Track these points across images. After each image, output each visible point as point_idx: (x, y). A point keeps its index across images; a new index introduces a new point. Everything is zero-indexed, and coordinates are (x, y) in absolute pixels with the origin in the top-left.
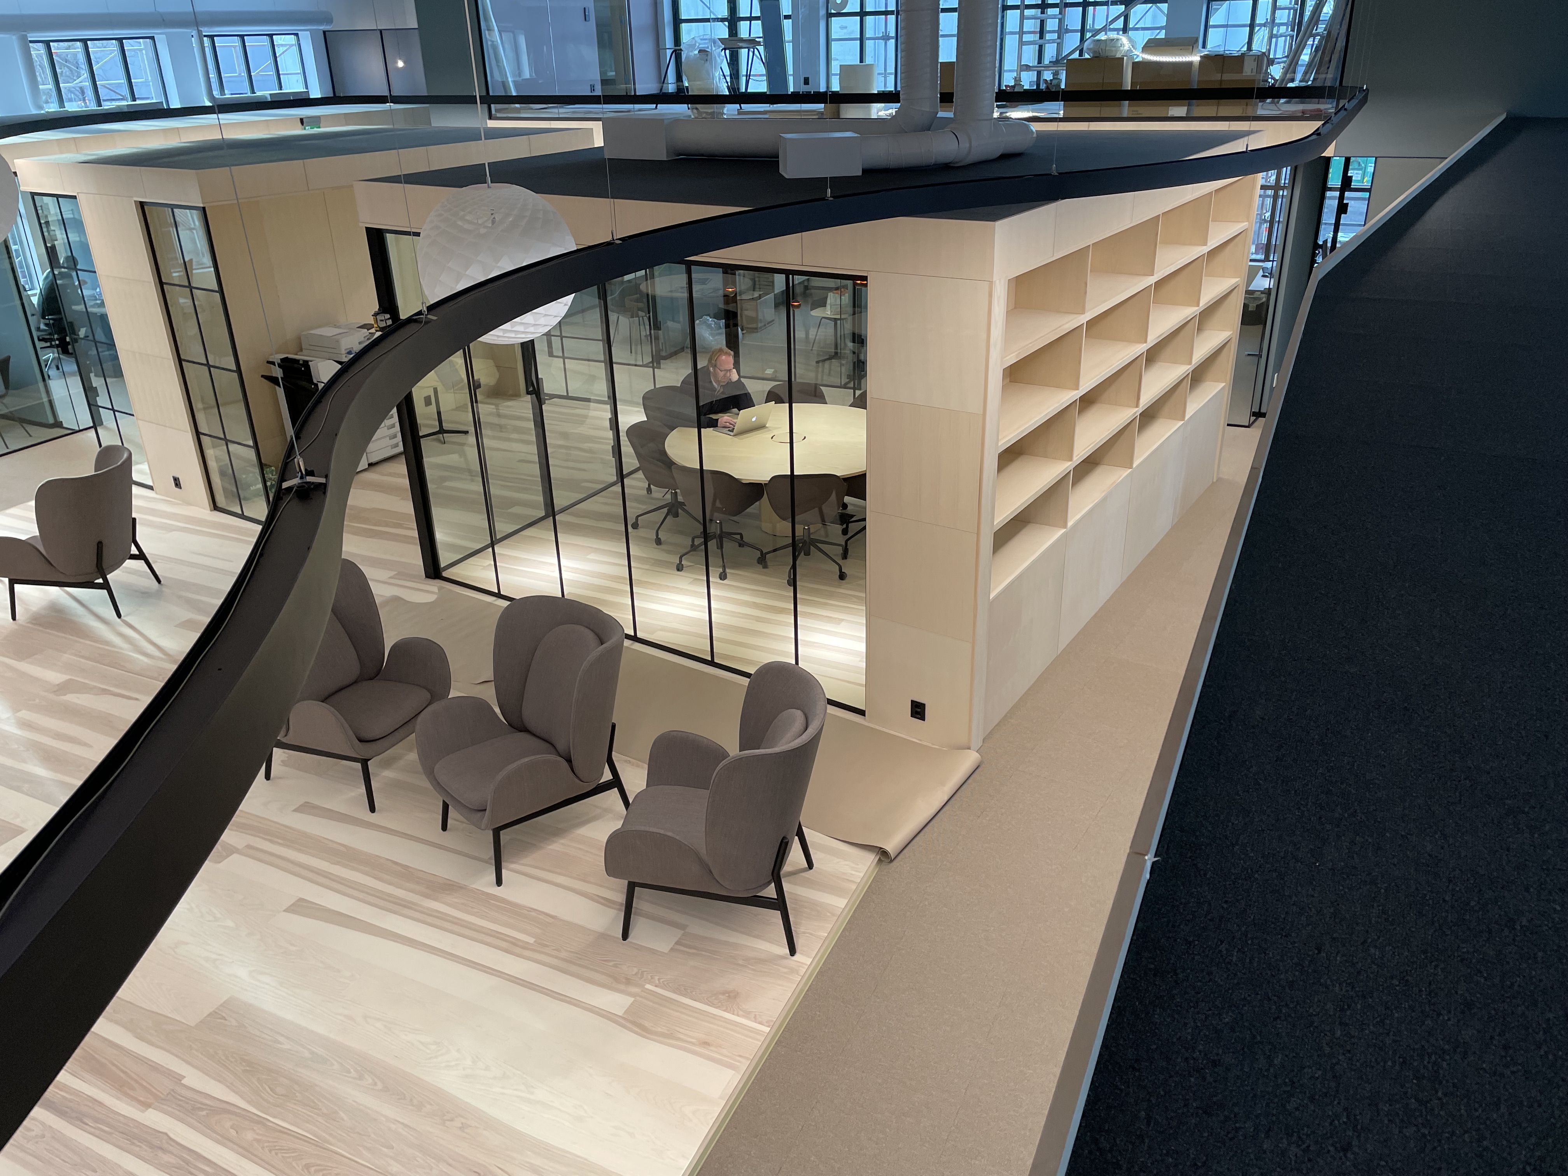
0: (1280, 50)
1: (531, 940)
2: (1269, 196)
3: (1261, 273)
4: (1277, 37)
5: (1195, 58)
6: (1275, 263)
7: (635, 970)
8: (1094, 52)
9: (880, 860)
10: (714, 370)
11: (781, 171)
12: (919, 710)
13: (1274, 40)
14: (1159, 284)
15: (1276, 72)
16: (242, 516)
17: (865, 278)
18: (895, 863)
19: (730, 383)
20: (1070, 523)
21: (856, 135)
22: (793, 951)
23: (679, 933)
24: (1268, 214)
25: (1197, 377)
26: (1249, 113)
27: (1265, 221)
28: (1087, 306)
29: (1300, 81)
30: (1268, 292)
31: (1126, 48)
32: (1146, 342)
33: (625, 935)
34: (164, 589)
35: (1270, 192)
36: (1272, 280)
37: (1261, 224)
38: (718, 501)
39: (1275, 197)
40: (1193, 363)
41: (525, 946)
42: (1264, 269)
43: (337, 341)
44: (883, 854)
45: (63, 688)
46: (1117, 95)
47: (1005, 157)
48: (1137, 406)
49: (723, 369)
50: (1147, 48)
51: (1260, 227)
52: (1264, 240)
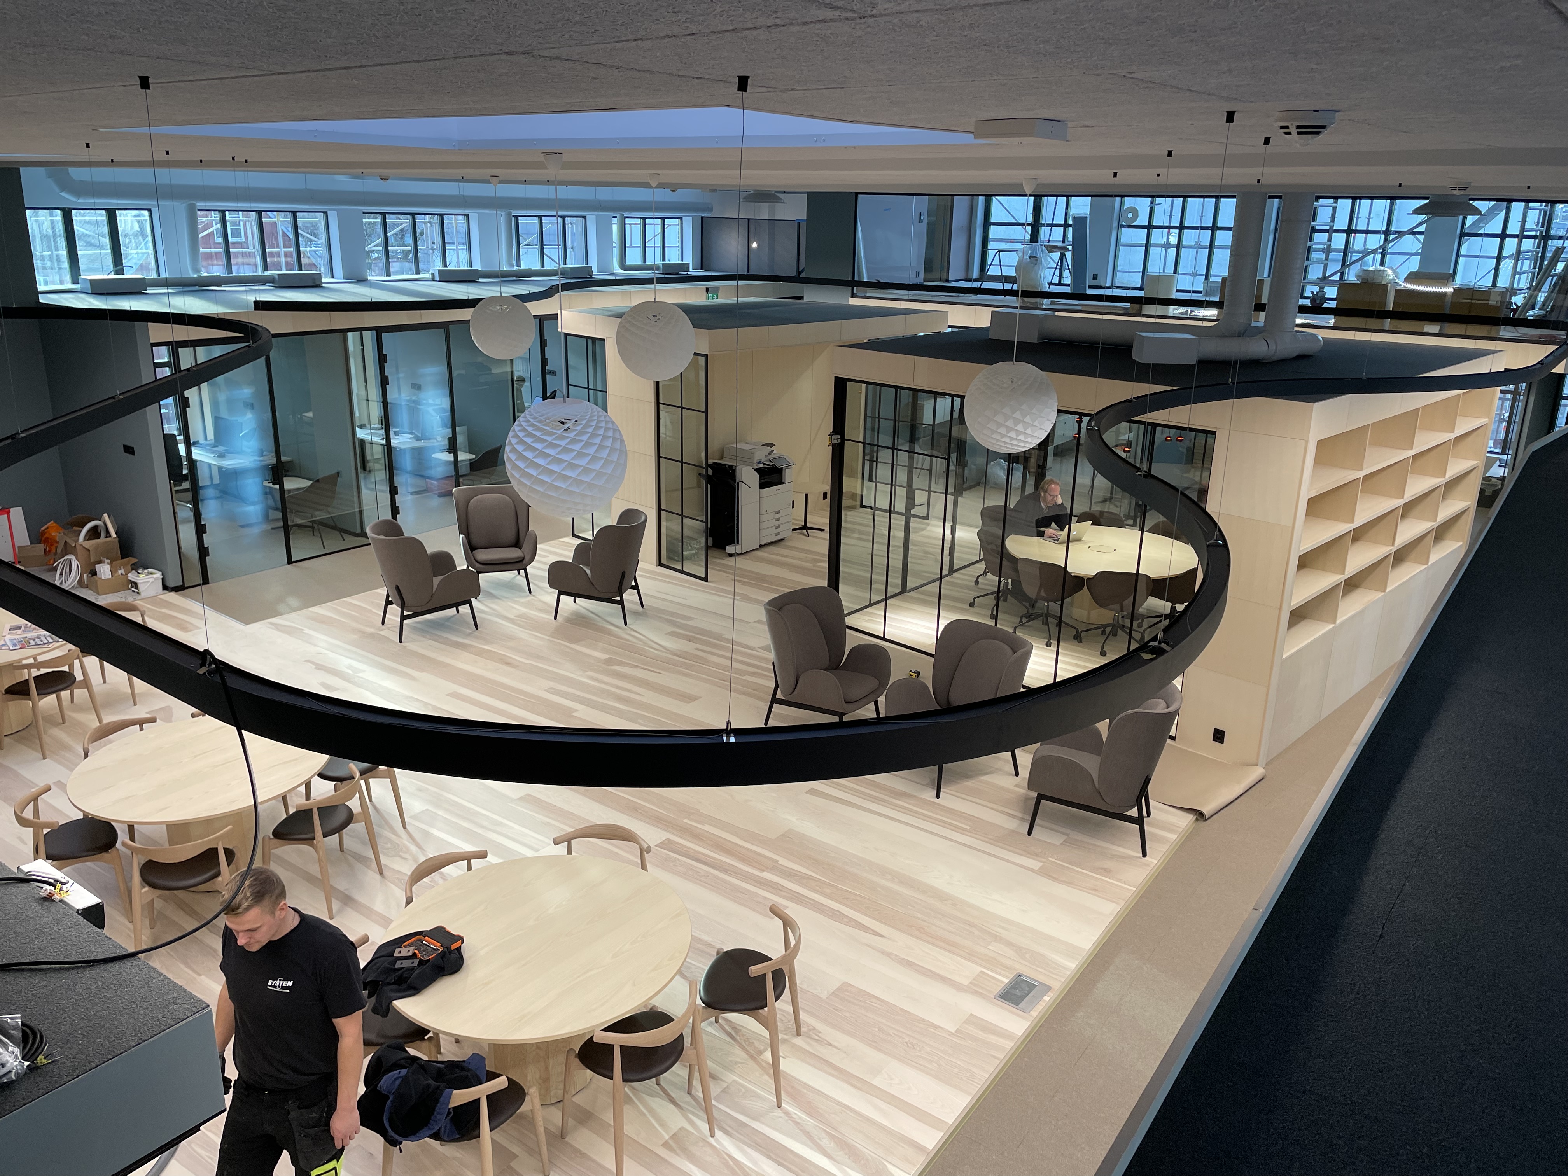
0: (1523, 282)
1: (968, 828)
2: (1508, 399)
3: (1498, 463)
4: (1520, 274)
5: (1449, 290)
6: (1509, 456)
7: (1040, 850)
8: (1363, 279)
9: (1197, 819)
10: (1045, 495)
11: (1134, 357)
12: (1219, 736)
13: (1517, 277)
14: (1416, 457)
15: (1518, 300)
16: (682, 572)
17: (1214, 433)
18: (1207, 822)
19: (1056, 505)
20: (1338, 622)
21: (1194, 337)
22: (1144, 855)
23: (1065, 837)
24: (1507, 414)
25: (1440, 533)
26: (1493, 335)
27: (1504, 420)
28: (1365, 466)
29: (1540, 309)
30: (1503, 478)
31: (1391, 277)
32: (1403, 498)
33: (1030, 833)
34: (647, 611)
35: (1509, 396)
36: (1507, 470)
37: (1499, 422)
38: (1043, 590)
39: (1514, 401)
40: (1438, 521)
41: (965, 830)
42: (1500, 460)
43: (753, 454)
44: (1200, 815)
45: (609, 662)
46: (1384, 314)
47: (1301, 357)
48: (1393, 545)
49: (1052, 494)
50: (1407, 280)
51: (1499, 426)
52: (1502, 437)
